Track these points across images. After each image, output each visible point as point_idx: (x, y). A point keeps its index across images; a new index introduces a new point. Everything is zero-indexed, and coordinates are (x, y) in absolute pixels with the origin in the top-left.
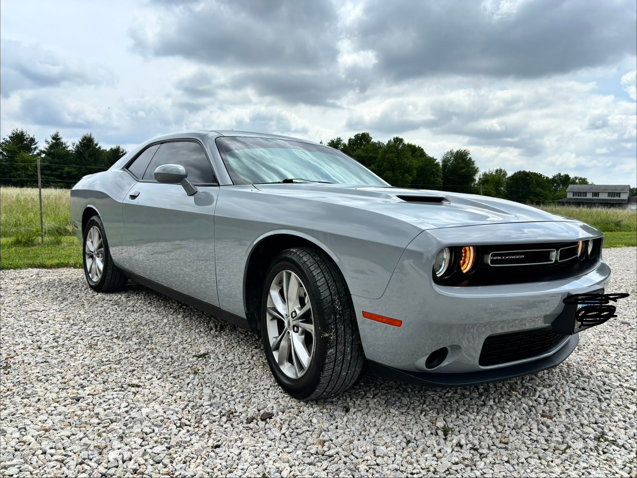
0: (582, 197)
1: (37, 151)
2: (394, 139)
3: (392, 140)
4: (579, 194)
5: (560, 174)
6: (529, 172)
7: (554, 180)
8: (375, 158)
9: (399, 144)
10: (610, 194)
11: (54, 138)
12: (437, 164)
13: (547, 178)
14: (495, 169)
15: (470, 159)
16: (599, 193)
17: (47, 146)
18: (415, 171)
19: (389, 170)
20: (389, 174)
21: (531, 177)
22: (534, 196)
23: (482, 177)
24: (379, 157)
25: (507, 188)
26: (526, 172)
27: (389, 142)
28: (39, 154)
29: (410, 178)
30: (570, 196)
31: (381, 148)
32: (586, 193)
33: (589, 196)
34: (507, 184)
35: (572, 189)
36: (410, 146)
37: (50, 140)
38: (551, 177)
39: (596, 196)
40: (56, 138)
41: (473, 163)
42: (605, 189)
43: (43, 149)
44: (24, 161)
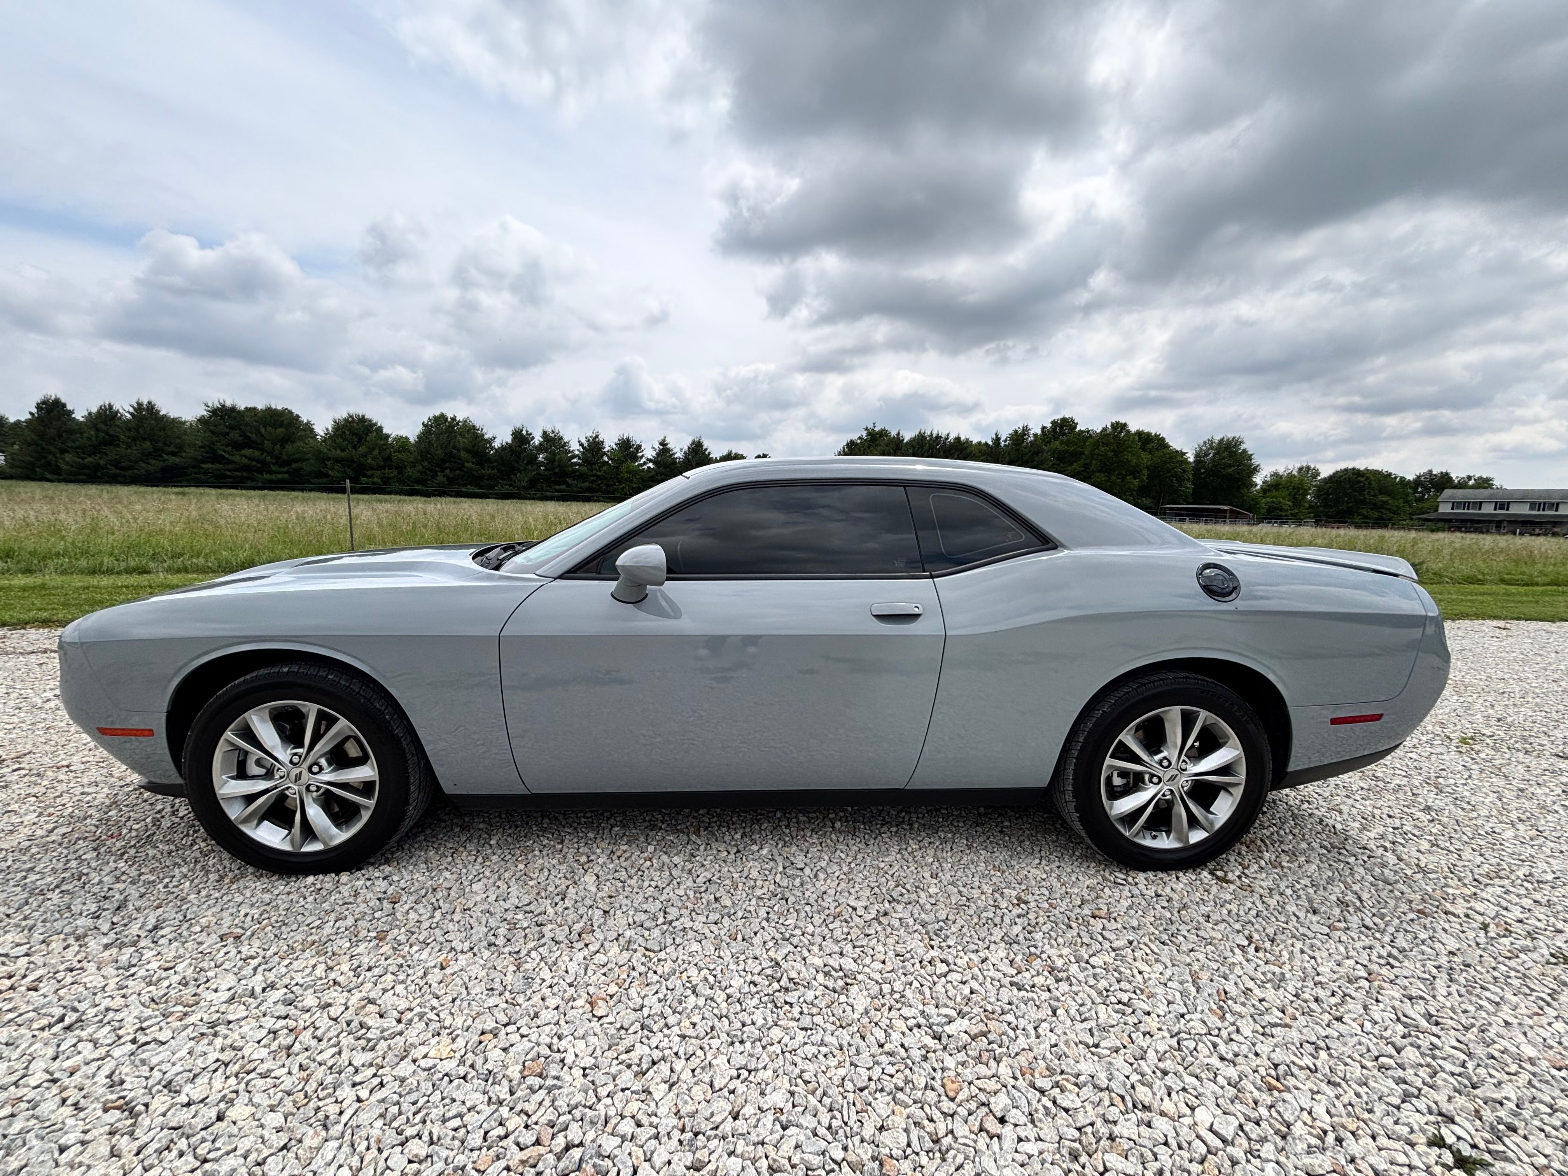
0: (1471, 511)
1: (644, 460)
2: (1112, 424)
3: (1109, 426)
4: (1466, 505)
5: (1430, 472)
6: (1367, 470)
7: (1418, 482)
8: (1082, 453)
9: (1121, 432)
10: (1533, 506)
11: (661, 444)
12: (1186, 462)
13: (1402, 478)
14: (1298, 466)
15: (1245, 451)
16: (1509, 503)
17: (654, 454)
18: (1145, 472)
19: (1100, 471)
20: (1102, 477)
21: (1367, 478)
22: (1372, 509)
23: (1268, 479)
24: (1086, 452)
25: (1317, 496)
26: (1359, 470)
27: (1104, 429)
28: (645, 463)
29: (1136, 482)
30: (1445, 509)
31: (1091, 436)
32: (1481, 503)
33: (1488, 509)
34: (1319, 489)
35: (1450, 497)
36: (1139, 434)
37: (657, 446)
38: (1410, 477)
39: (1501, 508)
40: (663, 443)
41: (1250, 457)
42: (1523, 496)
43: (650, 457)
44: (629, 472)
